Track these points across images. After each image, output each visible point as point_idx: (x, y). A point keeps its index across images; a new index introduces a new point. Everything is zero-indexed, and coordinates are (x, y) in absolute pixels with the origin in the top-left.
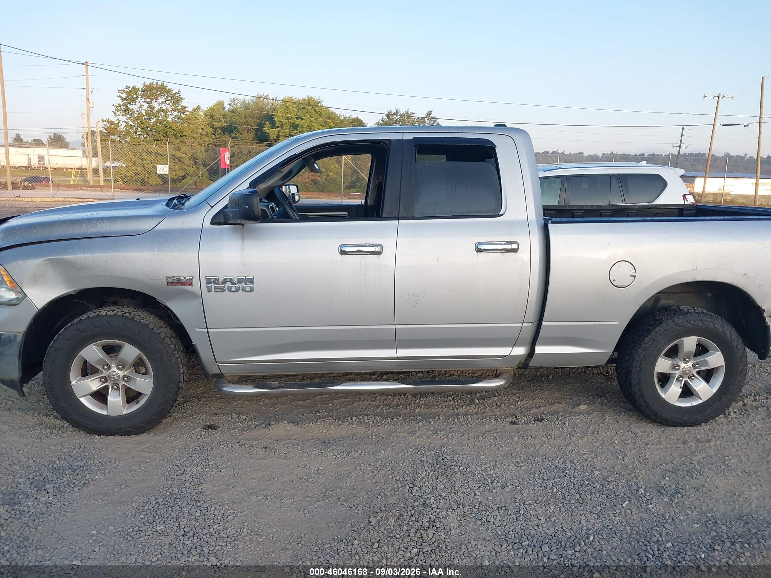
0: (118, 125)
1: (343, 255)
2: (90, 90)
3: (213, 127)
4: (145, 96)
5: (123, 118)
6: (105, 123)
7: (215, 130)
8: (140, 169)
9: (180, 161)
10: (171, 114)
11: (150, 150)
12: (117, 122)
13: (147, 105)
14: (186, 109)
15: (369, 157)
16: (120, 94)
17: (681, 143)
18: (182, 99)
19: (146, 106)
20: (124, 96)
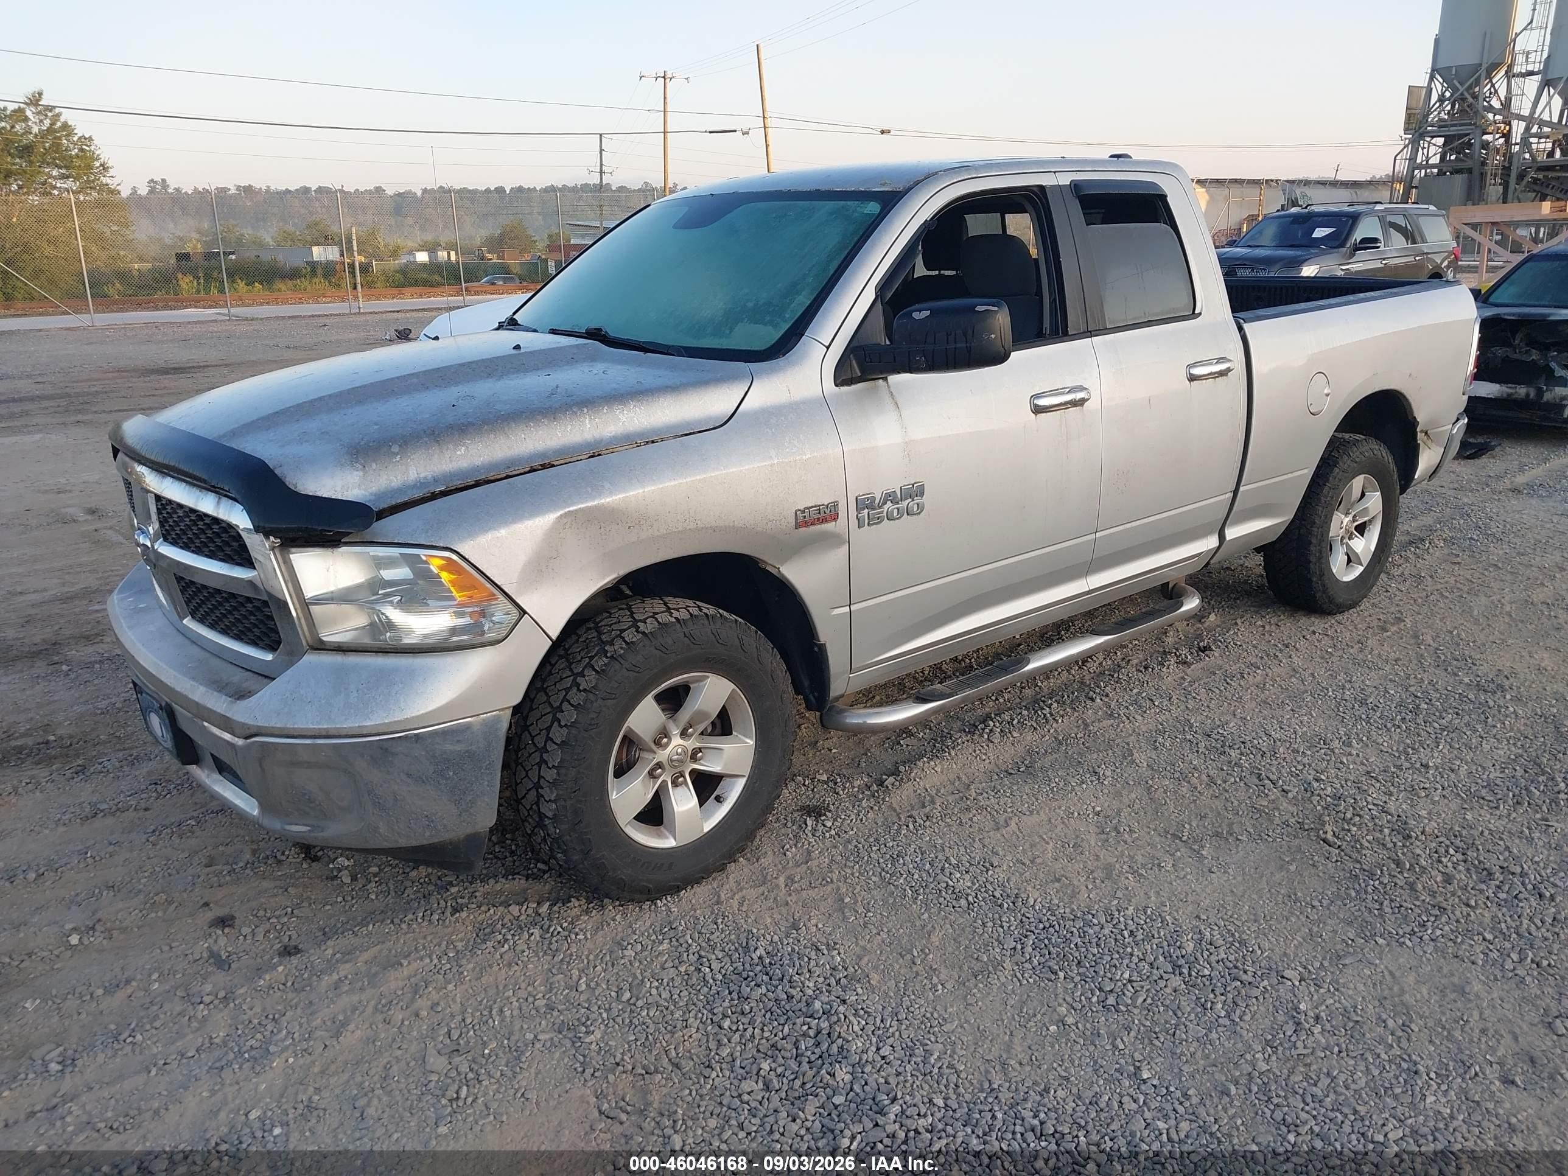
1: (1039, 415)
15: (1007, 216)
17: (601, 165)
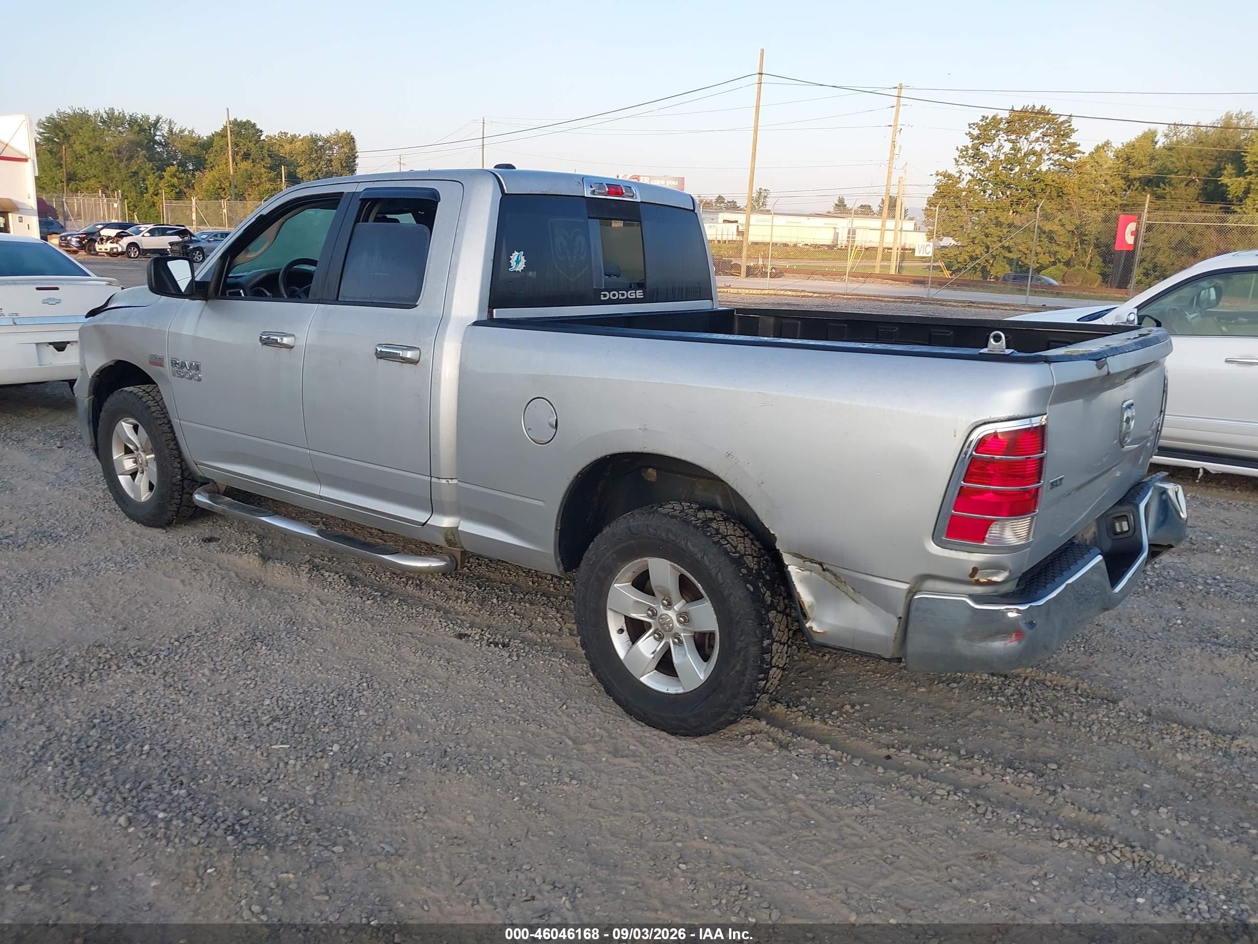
0: (959, 180)
2: (899, 127)
3: (1126, 178)
4: (1008, 132)
5: (967, 169)
6: (940, 177)
7: (1129, 182)
8: (979, 250)
9: (1051, 239)
10: (1050, 159)
11: (1002, 219)
12: (958, 175)
13: (1011, 145)
14: (1078, 148)
16: (971, 130)
18: (1073, 131)
19: (1008, 146)
20: (976, 132)
